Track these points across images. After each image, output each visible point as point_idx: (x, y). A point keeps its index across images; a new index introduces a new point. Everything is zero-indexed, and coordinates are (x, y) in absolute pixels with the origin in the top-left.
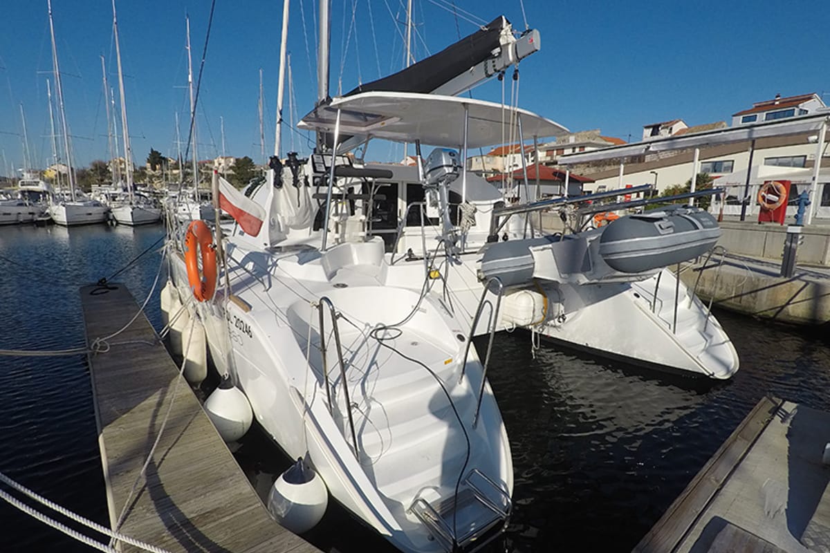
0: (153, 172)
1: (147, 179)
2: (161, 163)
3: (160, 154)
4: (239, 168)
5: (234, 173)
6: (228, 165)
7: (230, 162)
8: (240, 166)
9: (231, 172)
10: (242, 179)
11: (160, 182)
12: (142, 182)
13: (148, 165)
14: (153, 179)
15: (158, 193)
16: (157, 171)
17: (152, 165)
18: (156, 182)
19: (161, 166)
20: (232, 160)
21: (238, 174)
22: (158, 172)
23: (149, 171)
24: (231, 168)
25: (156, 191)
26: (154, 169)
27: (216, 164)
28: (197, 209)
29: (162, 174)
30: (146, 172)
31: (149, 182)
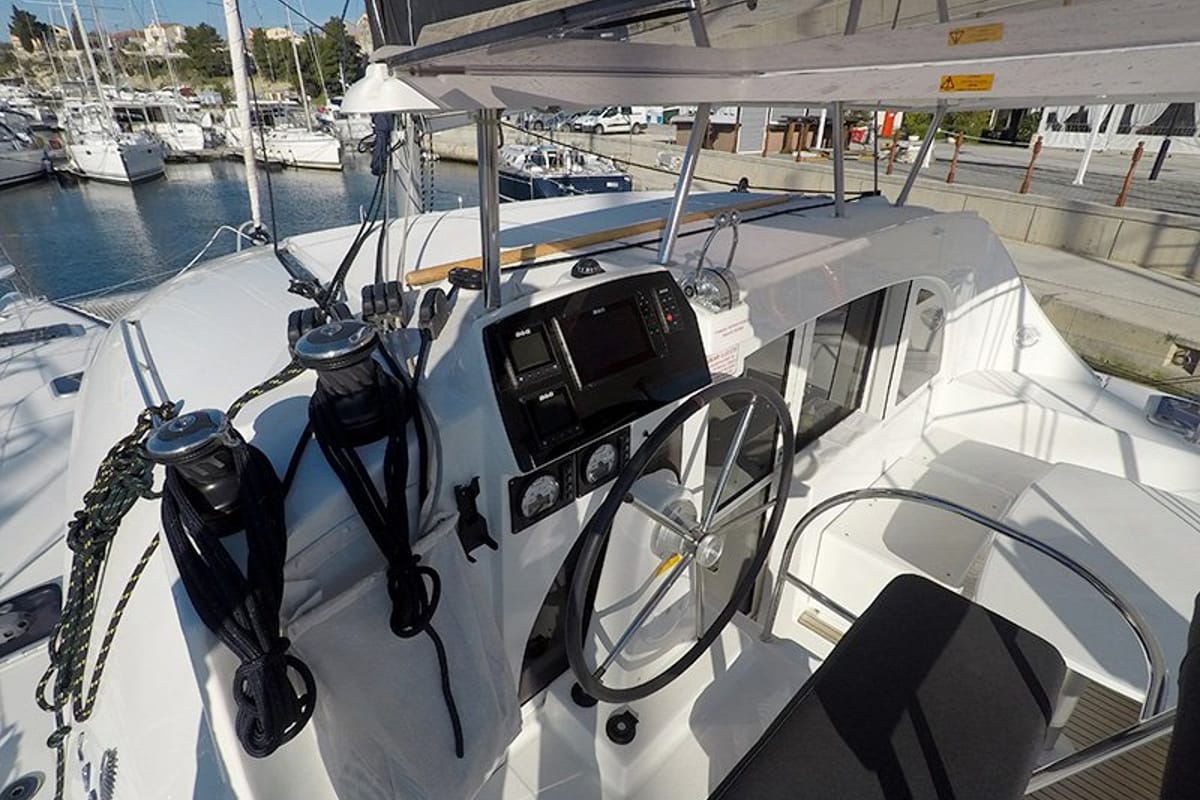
0: (28, 54)
1: (21, 70)
2: (40, 37)
3: (35, 17)
4: (194, 46)
5: (186, 56)
6: (173, 41)
7: (176, 34)
8: (195, 41)
9: (180, 54)
10: (204, 68)
11: (48, 75)
12: (12, 76)
13: (15, 41)
14: (33, 69)
15: (50, 98)
16: (36, 53)
17: (22, 40)
18: (40, 75)
19: (42, 40)
20: (178, 30)
21: (195, 58)
22: (38, 55)
23: (21, 53)
24: (180, 45)
25: (43, 94)
26: (30, 48)
27: (149, 38)
28: (113, 152)
29: (48, 59)
30: (15, 54)
31: (27, 75)
